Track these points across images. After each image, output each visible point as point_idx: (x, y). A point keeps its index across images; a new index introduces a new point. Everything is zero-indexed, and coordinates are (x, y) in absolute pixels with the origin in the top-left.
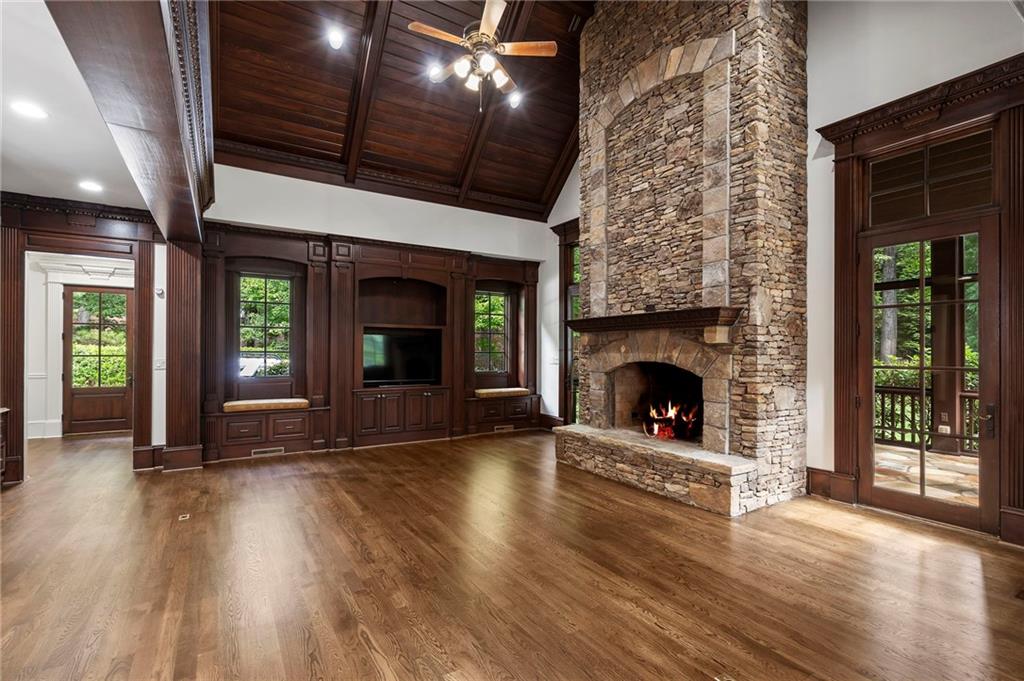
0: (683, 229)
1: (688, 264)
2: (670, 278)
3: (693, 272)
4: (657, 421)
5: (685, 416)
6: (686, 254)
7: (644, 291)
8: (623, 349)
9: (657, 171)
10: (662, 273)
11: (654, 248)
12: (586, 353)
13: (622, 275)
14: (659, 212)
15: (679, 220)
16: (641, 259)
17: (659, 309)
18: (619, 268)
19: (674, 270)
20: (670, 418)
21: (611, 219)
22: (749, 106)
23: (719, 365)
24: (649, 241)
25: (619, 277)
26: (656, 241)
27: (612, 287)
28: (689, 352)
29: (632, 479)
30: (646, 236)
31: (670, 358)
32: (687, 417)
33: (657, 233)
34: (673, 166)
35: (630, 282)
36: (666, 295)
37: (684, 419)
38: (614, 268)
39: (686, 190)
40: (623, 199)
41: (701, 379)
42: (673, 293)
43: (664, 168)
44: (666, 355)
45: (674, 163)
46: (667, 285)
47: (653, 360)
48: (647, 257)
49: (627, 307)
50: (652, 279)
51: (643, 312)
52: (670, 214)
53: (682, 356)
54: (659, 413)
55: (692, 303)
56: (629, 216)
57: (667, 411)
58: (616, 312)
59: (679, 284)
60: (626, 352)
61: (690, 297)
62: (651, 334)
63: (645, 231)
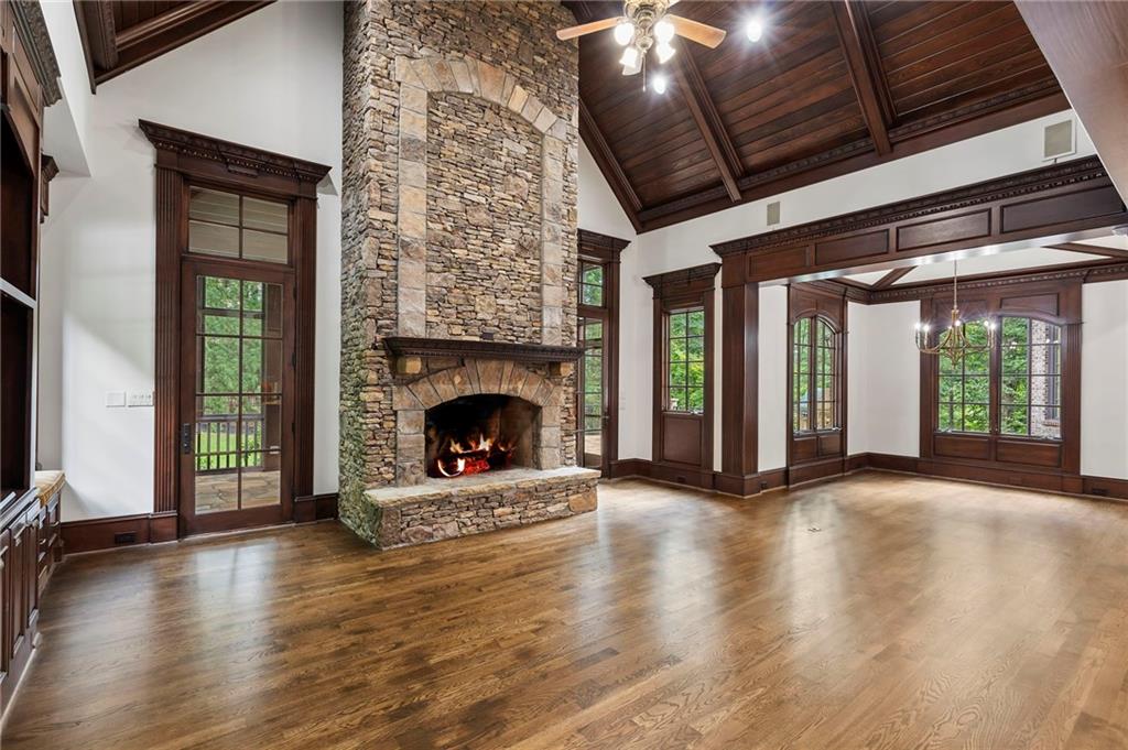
0: (521, 265)
1: (527, 301)
2: (510, 309)
3: (531, 309)
4: (462, 456)
5: (502, 446)
6: (525, 290)
7: (480, 316)
8: (457, 379)
9: (496, 193)
10: (500, 301)
11: (491, 272)
12: (386, 385)
13: (450, 290)
14: (497, 236)
15: (517, 255)
16: (476, 279)
17: (498, 338)
18: (445, 279)
19: (513, 302)
20: (483, 452)
21: (433, 215)
22: (573, 193)
23: (555, 394)
24: (486, 262)
25: (445, 291)
26: (495, 266)
27: (436, 301)
28: (532, 384)
29: (514, 519)
30: (482, 256)
31: (515, 390)
32: (506, 446)
33: (494, 258)
34: (511, 198)
35: (461, 302)
36: (506, 326)
37: (502, 449)
38: (436, 279)
39: (525, 230)
40: (449, 197)
41: (541, 407)
42: (512, 325)
43: (503, 195)
44: (511, 387)
45: (514, 196)
46: (506, 315)
47: (495, 391)
48: (482, 280)
49: (457, 330)
50: (490, 305)
51: (477, 339)
52: (508, 246)
53: (526, 388)
54: (466, 446)
55: (530, 338)
56: (461, 223)
57: (478, 443)
58: (441, 333)
59: (518, 318)
60: (463, 383)
61: (528, 332)
62: (494, 364)
63: (482, 250)
